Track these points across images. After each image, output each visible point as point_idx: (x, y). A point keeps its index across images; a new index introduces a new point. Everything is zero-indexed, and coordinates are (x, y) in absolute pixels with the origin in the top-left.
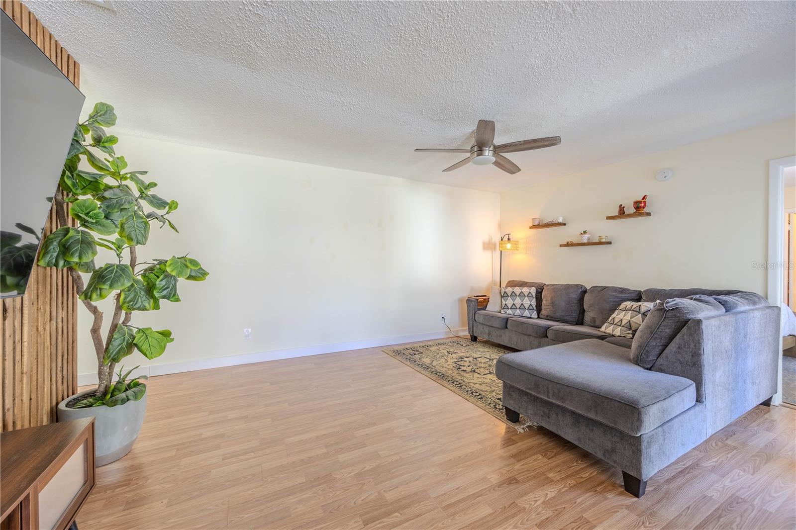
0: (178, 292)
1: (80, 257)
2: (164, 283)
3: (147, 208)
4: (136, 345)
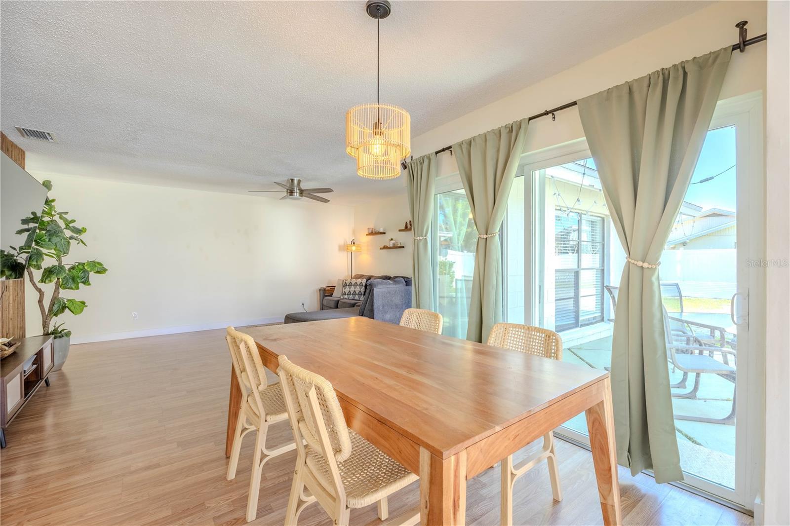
0: (90, 281)
1: (37, 262)
2: (82, 274)
3: (68, 233)
4: (67, 307)
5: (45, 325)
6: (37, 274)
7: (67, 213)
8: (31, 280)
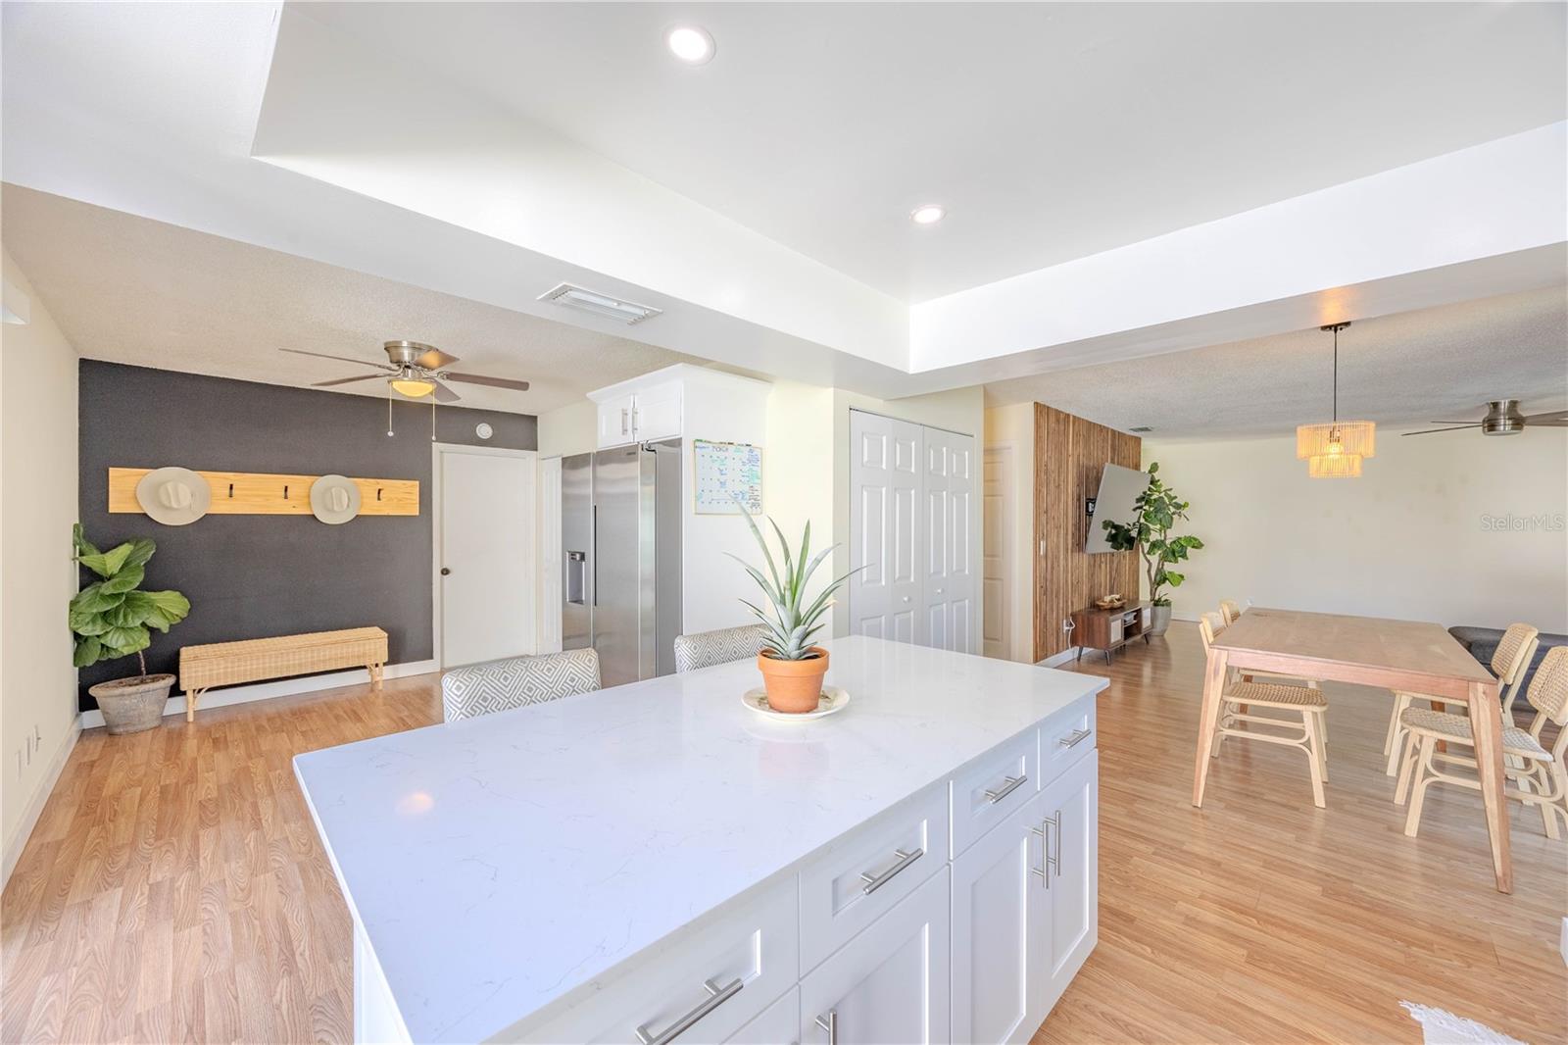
5: (1153, 593)
6: (1146, 546)
7: (1171, 490)
8: (1143, 552)
